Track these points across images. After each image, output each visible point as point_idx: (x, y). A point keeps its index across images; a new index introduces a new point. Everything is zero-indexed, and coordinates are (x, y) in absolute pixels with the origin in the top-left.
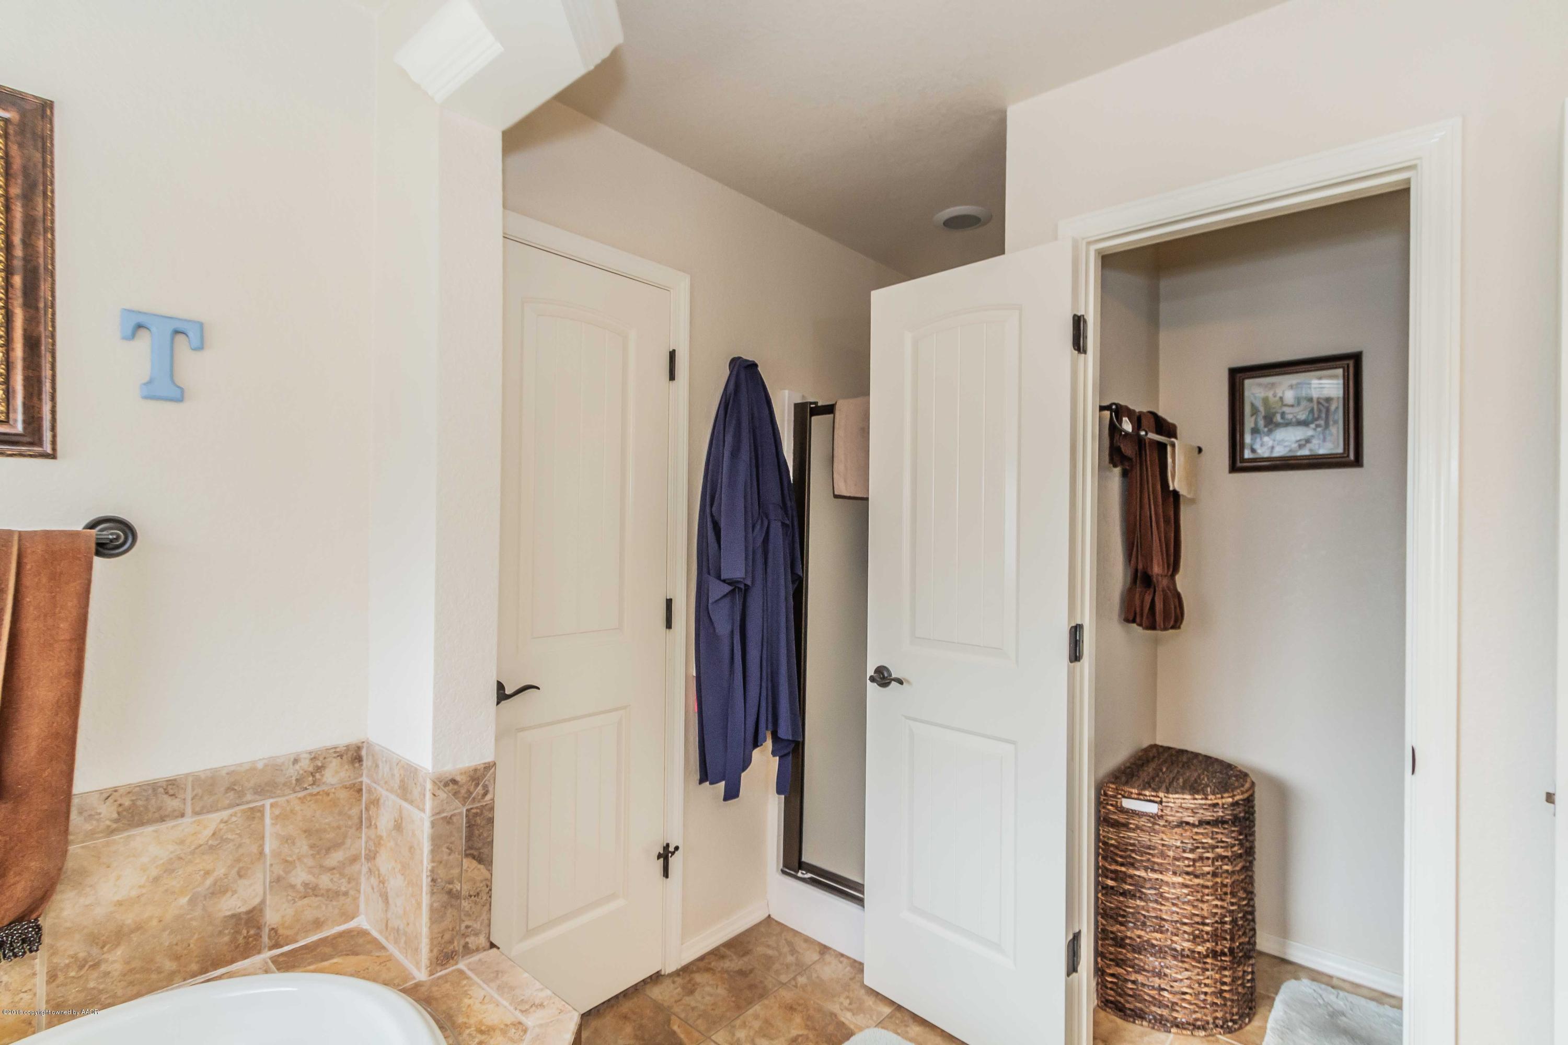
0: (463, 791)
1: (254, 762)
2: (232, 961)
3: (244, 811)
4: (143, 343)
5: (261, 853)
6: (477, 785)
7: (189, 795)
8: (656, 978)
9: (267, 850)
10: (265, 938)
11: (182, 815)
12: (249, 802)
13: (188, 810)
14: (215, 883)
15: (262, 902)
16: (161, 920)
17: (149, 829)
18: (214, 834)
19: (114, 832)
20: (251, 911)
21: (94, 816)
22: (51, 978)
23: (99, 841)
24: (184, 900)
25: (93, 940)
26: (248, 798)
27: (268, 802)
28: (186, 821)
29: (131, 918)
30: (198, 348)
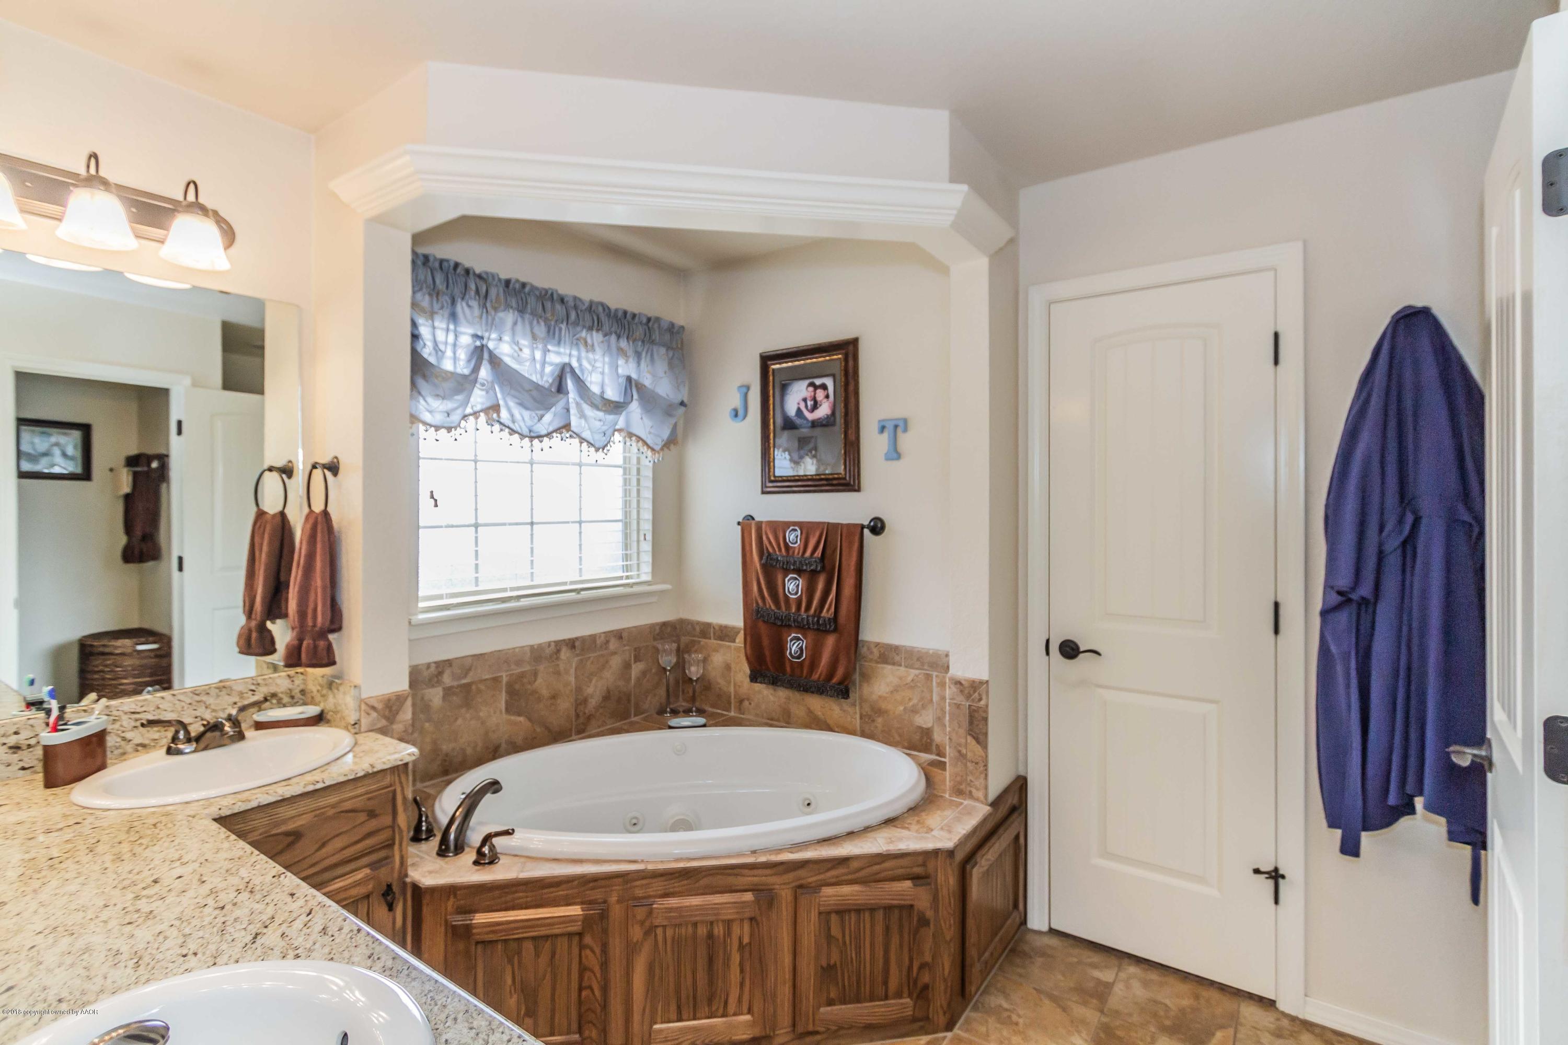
0: (966, 692)
1: (929, 649)
2: (920, 751)
3: (924, 674)
4: (886, 435)
5: (932, 700)
6: (975, 692)
7: (903, 656)
8: (1268, 1004)
9: (934, 699)
10: (934, 748)
11: (900, 665)
12: (926, 670)
13: (903, 664)
14: (913, 706)
15: (933, 727)
16: (894, 713)
17: (889, 667)
18: (912, 680)
19: (878, 663)
20: (928, 729)
21: (872, 653)
22: (861, 718)
23: (874, 665)
24: (902, 708)
25: (872, 708)
26: (926, 667)
27: (935, 674)
28: (902, 669)
29: (884, 706)
30: (905, 430)
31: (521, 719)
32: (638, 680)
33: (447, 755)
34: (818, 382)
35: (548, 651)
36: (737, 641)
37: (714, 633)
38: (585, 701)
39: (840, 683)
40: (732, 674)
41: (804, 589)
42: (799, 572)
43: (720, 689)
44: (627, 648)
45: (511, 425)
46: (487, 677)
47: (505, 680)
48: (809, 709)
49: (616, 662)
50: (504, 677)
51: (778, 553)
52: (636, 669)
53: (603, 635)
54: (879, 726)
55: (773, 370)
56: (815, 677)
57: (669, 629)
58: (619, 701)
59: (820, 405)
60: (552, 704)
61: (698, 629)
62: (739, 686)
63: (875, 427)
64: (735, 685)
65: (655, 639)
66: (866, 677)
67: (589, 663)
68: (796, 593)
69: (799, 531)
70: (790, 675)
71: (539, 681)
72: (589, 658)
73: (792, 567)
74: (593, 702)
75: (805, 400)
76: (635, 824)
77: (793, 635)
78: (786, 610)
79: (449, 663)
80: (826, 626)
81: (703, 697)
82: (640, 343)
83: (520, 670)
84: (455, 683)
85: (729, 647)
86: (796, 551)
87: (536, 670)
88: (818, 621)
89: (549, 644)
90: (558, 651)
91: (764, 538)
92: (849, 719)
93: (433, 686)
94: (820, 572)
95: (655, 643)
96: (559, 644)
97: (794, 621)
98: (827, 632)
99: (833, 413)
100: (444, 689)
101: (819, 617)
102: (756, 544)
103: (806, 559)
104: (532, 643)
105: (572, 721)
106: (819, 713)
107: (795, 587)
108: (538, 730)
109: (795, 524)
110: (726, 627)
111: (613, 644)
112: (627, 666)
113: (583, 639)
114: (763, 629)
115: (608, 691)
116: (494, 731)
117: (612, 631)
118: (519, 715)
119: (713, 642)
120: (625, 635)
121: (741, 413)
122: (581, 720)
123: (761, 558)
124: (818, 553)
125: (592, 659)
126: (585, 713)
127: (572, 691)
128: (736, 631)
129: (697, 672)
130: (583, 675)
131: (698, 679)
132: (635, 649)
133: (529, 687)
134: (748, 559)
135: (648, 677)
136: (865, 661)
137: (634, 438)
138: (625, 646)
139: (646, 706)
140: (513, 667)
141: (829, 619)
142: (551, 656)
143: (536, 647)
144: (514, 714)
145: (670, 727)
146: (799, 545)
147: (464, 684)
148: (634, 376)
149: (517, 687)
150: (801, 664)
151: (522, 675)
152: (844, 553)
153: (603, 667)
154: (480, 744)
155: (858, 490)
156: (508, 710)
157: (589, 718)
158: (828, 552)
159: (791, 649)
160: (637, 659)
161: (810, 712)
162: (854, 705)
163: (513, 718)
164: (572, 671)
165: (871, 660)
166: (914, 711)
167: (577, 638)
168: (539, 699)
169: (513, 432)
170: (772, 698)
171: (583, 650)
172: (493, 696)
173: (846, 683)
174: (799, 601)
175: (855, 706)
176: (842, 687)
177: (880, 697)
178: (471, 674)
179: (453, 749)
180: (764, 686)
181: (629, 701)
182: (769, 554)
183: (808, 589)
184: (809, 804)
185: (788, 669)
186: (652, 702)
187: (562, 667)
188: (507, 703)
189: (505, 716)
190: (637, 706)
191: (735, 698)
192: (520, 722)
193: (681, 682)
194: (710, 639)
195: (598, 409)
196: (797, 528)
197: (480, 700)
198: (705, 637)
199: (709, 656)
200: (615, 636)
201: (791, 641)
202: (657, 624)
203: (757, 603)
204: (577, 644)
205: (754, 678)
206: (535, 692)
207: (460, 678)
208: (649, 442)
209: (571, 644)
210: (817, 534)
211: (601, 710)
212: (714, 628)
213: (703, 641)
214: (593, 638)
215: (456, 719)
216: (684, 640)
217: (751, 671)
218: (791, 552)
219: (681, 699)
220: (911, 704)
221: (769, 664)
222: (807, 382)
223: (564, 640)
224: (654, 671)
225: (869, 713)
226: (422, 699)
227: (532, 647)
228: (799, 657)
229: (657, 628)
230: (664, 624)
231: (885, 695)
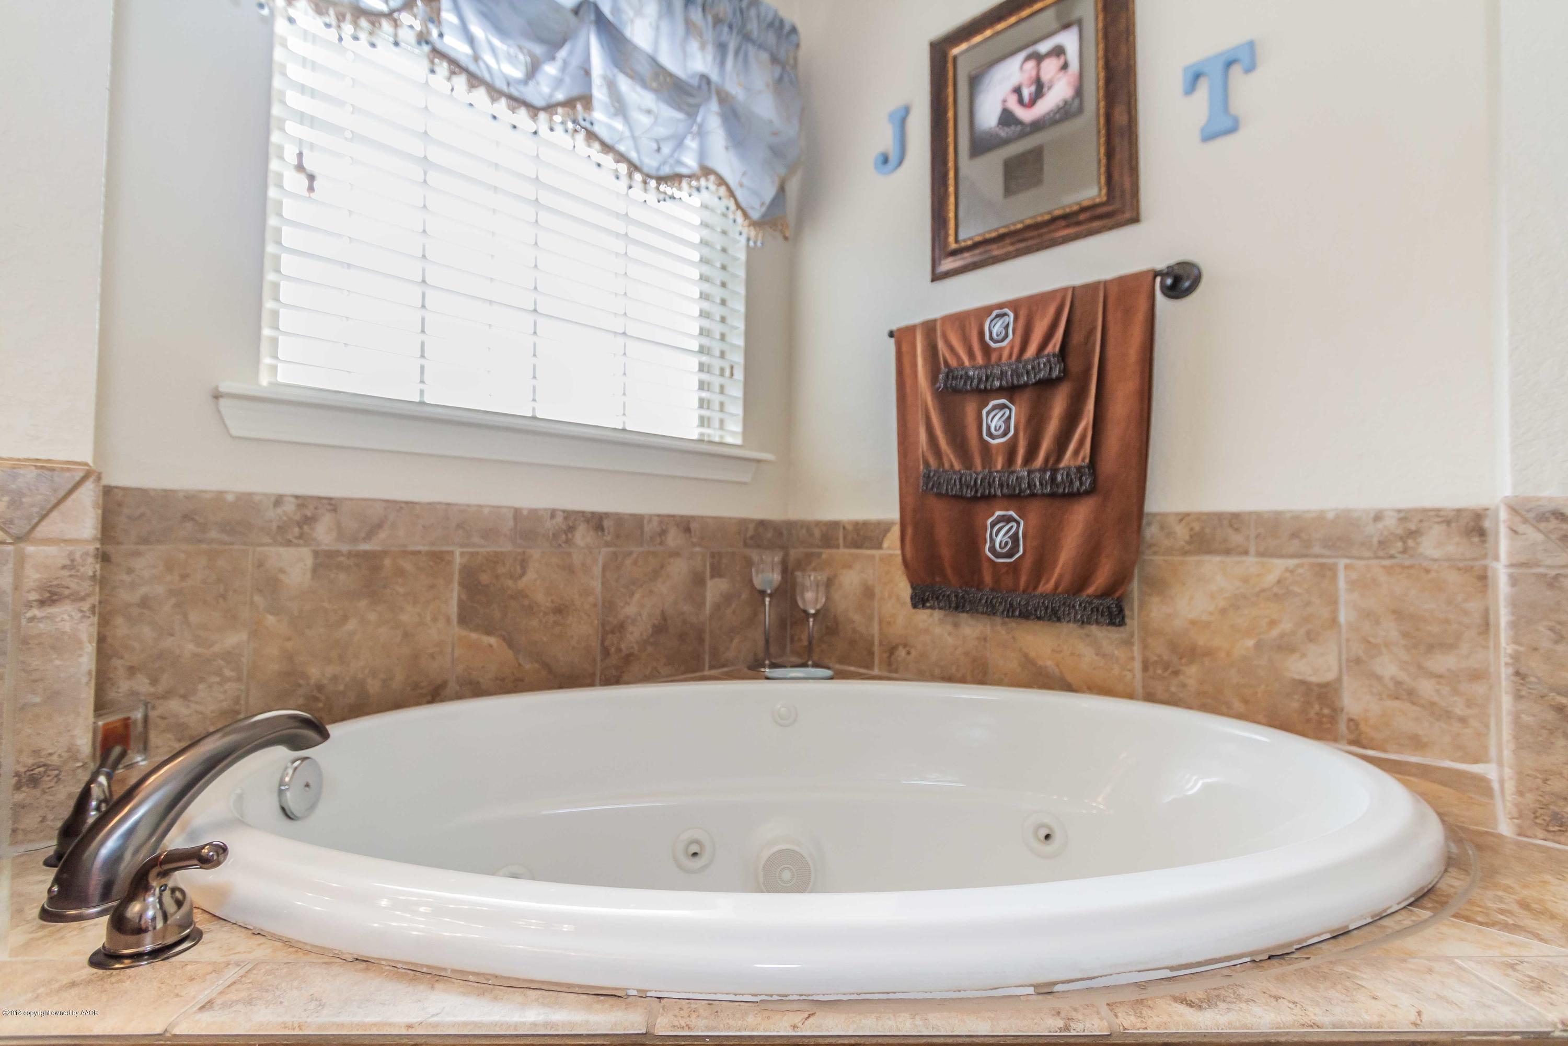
3: (1312, 565)
4: (1202, 90)
7: (1252, 533)
9: (1342, 618)
10: (1342, 727)
11: (1246, 553)
12: (1317, 556)
13: (1252, 549)
14: (1282, 635)
15: (1339, 680)
16: (1229, 654)
17: (1217, 559)
18: (1279, 582)
19: (1185, 553)
20: (1326, 685)
21: (1170, 534)
22: (1145, 668)
23: (1177, 559)
24: (1250, 643)
25: (1173, 646)
26: (1317, 550)
27: (1342, 562)
28: (1251, 560)
29: (1201, 640)
30: (1250, 69)
31: (493, 640)
32: (717, 607)
33: (320, 688)
34: (1044, 47)
35: (549, 525)
36: (886, 544)
37: (845, 538)
38: (621, 627)
39: (1107, 593)
40: (876, 604)
41: (1023, 421)
42: (1011, 391)
43: (854, 631)
44: (698, 549)
45: (472, 67)
46: (420, 548)
47: (458, 560)
48: (1026, 656)
49: (679, 569)
50: (457, 555)
51: (967, 363)
52: (715, 589)
53: (656, 519)
54: (1192, 683)
55: (955, 58)
56: (1047, 586)
57: (769, 535)
58: (682, 637)
59: (1049, 88)
60: (556, 623)
61: (817, 533)
62: (889, 623)
63: (1177, 82)
64: (880, 622)
65: (746, 545)
66: (1156, 585)
67: (628, 562)
68: (1005, 434)
69: (1012, 315)
70: (992, 590)
71: (531, 575)
72: (630, 553)
73: (997, 384)
74: (635, 634)
75: (1018, 90)
76: (695, 854)
77: (998, 513)
78: (984, 468)
79: (333, 504)
80: (1071, 482)
81: (824, 646)
82: (726, 29)
83: (491, 549)
84: (345, 548)
85: (873, 557)
86: (1006, 354)
87: (524, 551)
88: (1053, 479)
89: (553, 513)
90: (571, 529)
91: (941, 345)
92: (1116, 670)
93: (289, 543)
94: (1059, 380)
95: (747, 551)
96: (572, 520)
97: (1001, 485)
98: (1074, 496)
99: (1079, 92)
100: (316, 554)
101: (1054, 471)
102: (925, 359)
103: (1027, 362)
104: (518, 504)
105: (594, 660)
106: (1049, 663)
107: (1001, 423)
108: (528, 666)
109: (1001, 306)
110: (865, 524)
111: (674, 539)
112: (698, 581)
113: (619, 519)
114: (941, 512)
115: (663, 615)
116: (432, 656)
117: (673, 516)
118: (488, 633)
119: (843, 552)
120: (693, 526)
121: (893, 159)
122: (614, 660)
123: (934, 379)
124: (1055, 345)
125: (634, 555)
126: (619, 650)
127: (595, 605)
128: (883, 528)
129: (817, 600)
130: (617, 581)
131: (818, 612)
132: (713, 555)
133: (510, 583)
134: (908, 390)
135: (733, 606)
136: (1155, 553)
137: (712, 178)
138: (694, 545)
139: (730, 654)
140: (476, 539)
141: (1079, 469)
142: (555, 536)
143: (525, 513)
144: (477, 629)
145: (767, 678)
146: (1012, 340)
147: (366, 553)
148: (714, 77)
149: (485, 578)
150: (1014, 568)
151: (495, 560)
152: (1113, 331)
153: (656, 574)
154: (399, 677)
155: (1135, 220)
156: (463, 620)
157: (628, 659)
158: (1077, 338)
159: (992, 541)
160: (716, 572)
161: (1028, 661)
162: (1128, 643)
163: (474, 636)
164: (597, 570)
165: (1170, 551)
166: (1286, 647)
167: (607, 515)
168: (531, 610)
169: (475, 80)
170: (950, 640)
171: (618, 536)
172: (432, 587)
173: (1117, 594)
174: (1011, 450)
175: (1132, 644)
176: (1109, 601)
177: (1193, 623)
178: (383, 535)
179: (335, 678)
180: (937, 614)
181: (701, 640)
182: (950, 370)
183: (1029, 421)
184: (1047, 837)
185: (988, 578)
186: (737, 648)
187: (577, 559)
188: (461, 605)
189: (456, 630)
190: (715, 653)
191: (881, 643)
192: (491, 646)
193: (789, 623)
194: (837, 547)
195: (644, 84)
196: (1006, 310)
197: (401, 590)
198: (829, 546)
199: (836, 576)
200: (678, 525)
201: (993, 525)
202: (751, 521)
203: (926, 464)
204: (606, 523)
205: (919, 600)
206: (520, 595)
207: (354, 540)
208: (739, 194)
209: (597, 521)
210: (1051, 310)
211: (650, 649)
212: (844, 528)
213: (826, 553)
214: (638, 520)
215: (345, 619)
216: (795, 553)
217: (913, 588)
218: (994, 357)
219: (788, 650)
220: (1275, 633)
221: (949, 572)
222: (1021, 56)
223: (583, 512)
224: (744, 596)
225: (1165, 658)
226: (260, 564)
227: (517, 512)
228: (1010, 555)
229: (751, 527)
230: (762, 524)
231: (1205, 617)
